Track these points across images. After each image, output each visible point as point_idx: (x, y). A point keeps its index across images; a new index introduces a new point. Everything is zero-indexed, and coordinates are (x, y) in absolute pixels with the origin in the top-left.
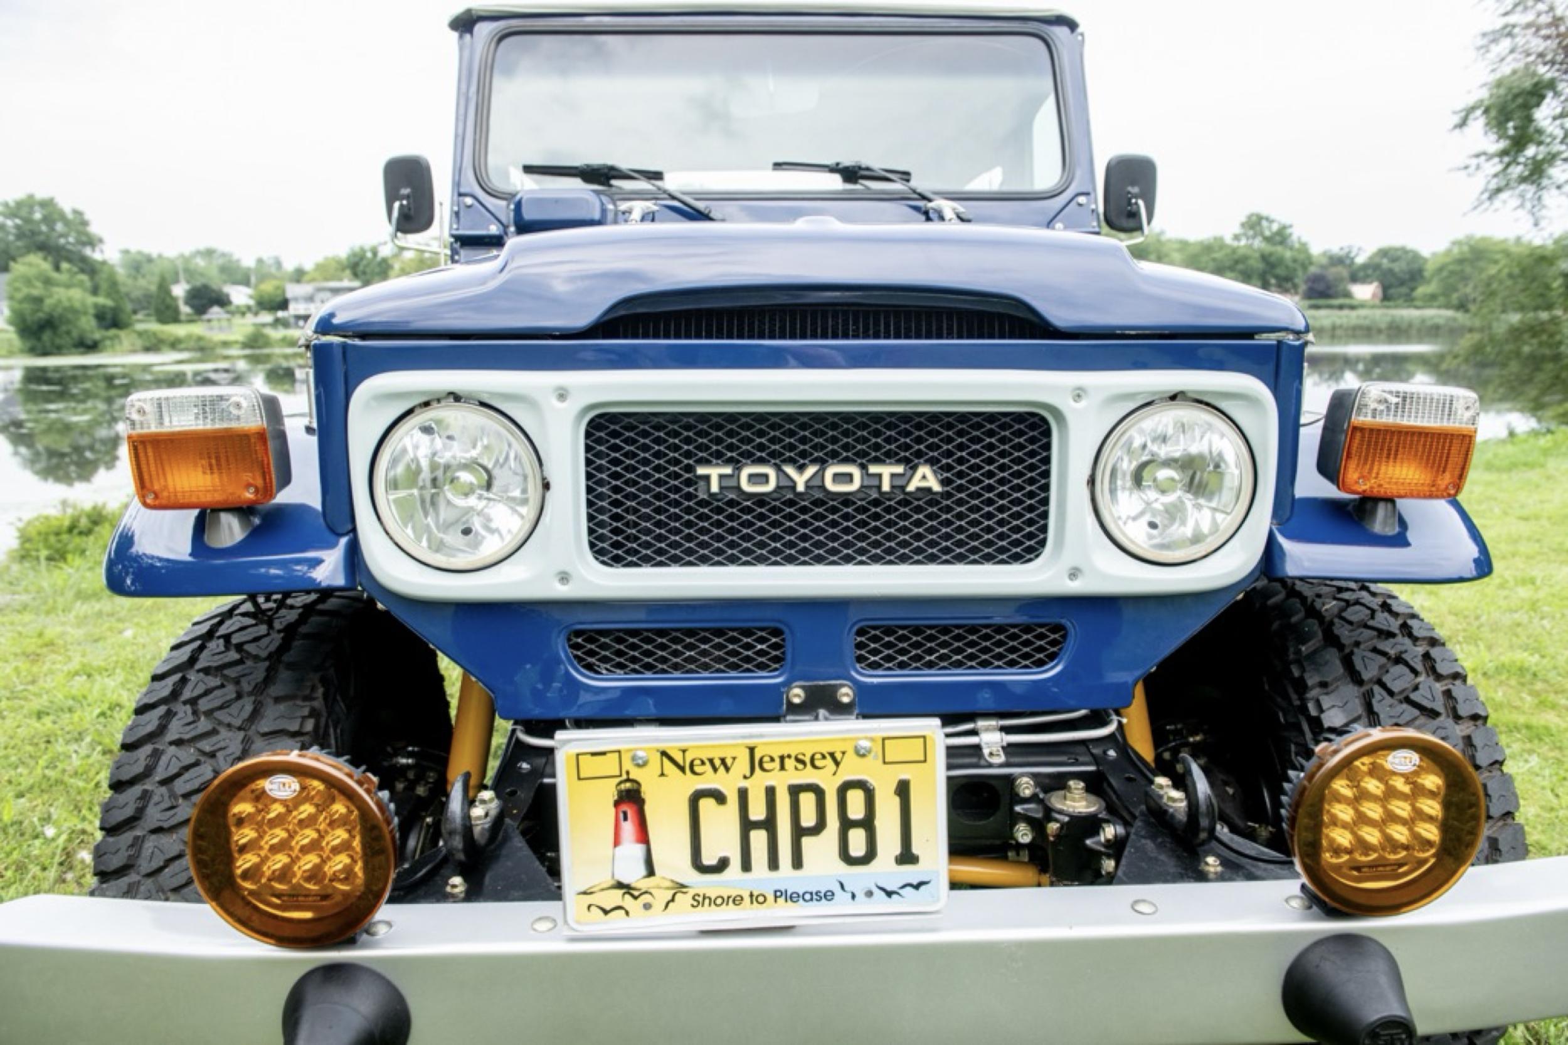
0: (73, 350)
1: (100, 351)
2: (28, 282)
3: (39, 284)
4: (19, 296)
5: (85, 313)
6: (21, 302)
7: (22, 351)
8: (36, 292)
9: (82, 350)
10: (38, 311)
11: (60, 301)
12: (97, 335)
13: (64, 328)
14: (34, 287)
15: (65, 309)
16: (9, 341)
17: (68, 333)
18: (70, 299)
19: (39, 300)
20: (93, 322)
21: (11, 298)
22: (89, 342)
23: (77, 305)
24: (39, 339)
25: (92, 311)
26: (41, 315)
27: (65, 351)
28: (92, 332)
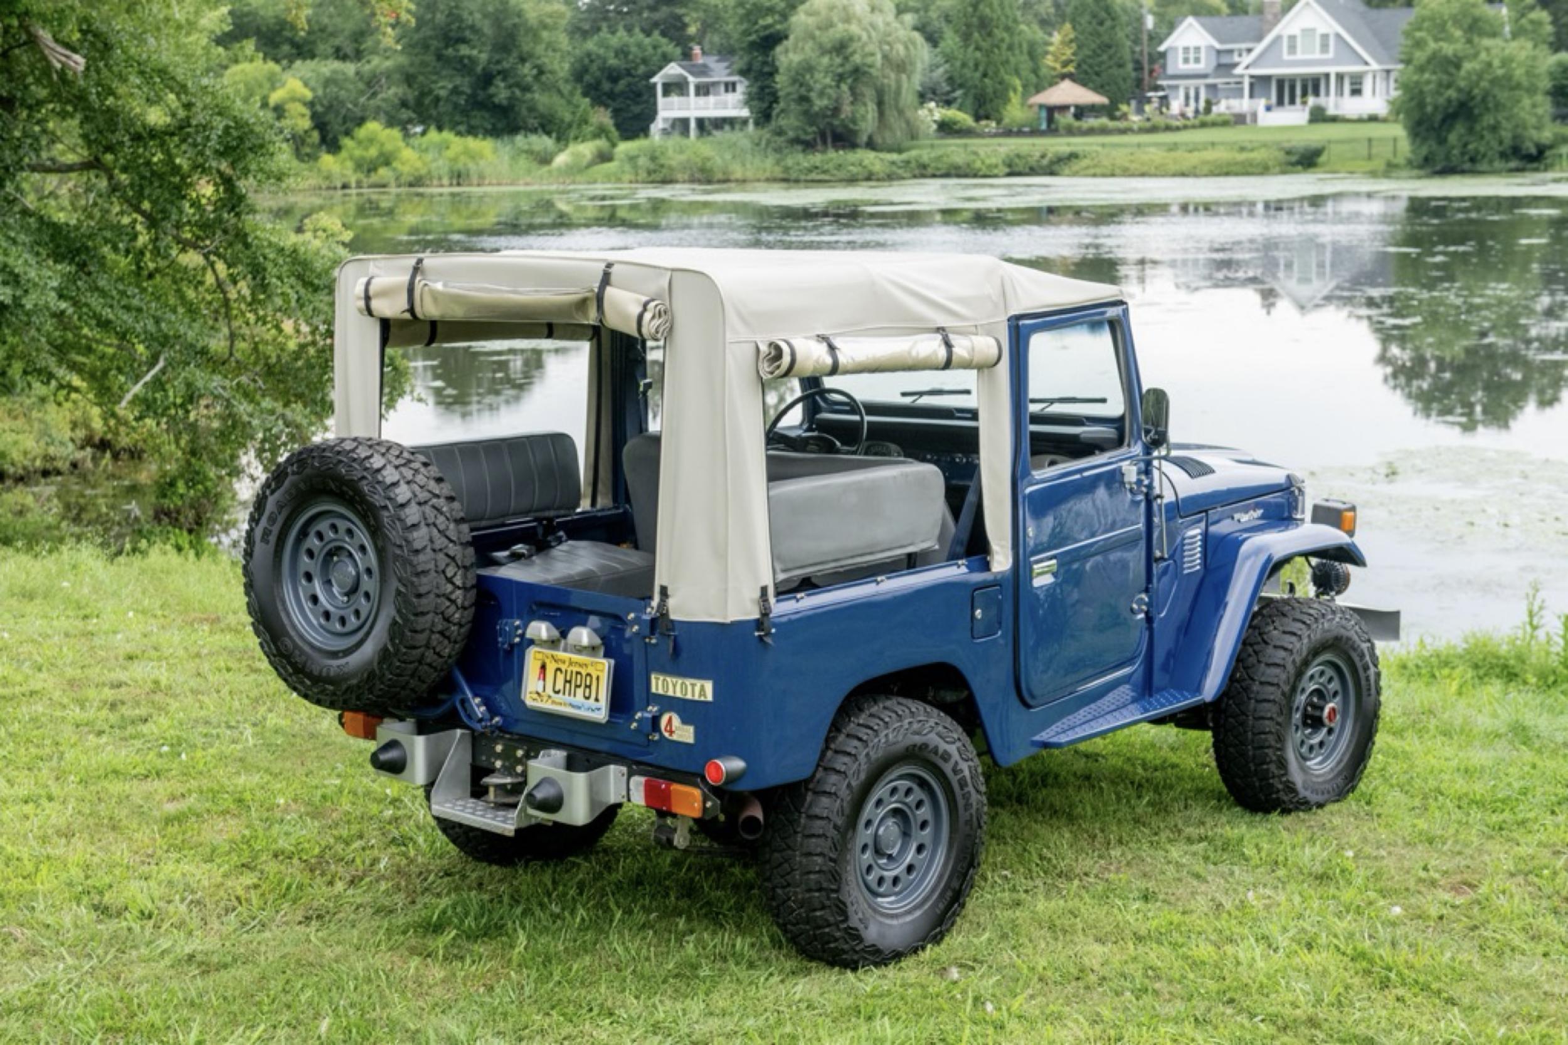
0: (1497, 164)
1: (1546, 170)
2: (1440, 29)
3: (1458, 33)
4: (1420, 56)
5: (1532, 90)
6: (1421, 69)
7: (1410, 164)
8: (1448, 49)
9: (1513, 164)
10: (1449, 86)
11: (1489, 65)
12: (1546, 135)
13: (1488, 120)
14: (1450, 39)
15: (1494, 81)
16: (1395, 140)
17: (1494, 128)
18: (1506, 62)
19: (1456, 63)
20: (1545, 106)
21: (1408, 62)
22: (1533, 151)
23: (1519, 73)
24: (1442, 141)
25: (1546, 84)
26: (1452, 93)
27: (1484, 166)
28: (1538, 128)
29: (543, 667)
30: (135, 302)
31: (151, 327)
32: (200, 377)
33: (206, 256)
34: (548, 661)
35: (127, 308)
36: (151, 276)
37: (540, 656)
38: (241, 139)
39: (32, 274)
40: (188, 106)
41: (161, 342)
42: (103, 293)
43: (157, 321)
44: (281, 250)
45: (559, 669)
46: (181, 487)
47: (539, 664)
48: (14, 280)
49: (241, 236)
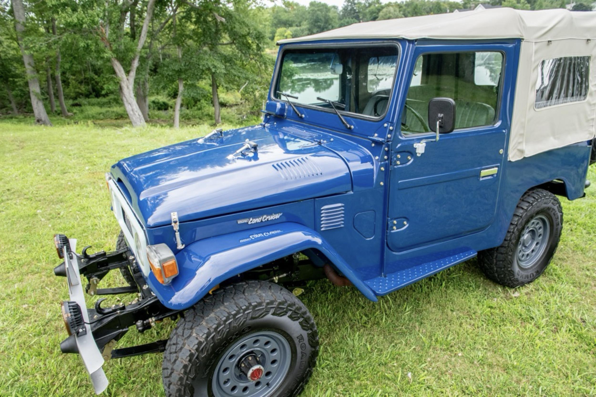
30: (241, 71)
31: (244, 76)
32: (255, 86)
33: (255, 60)
35: (239, 72)
36: (246, 66)
38: (259, 35)
39: (219, 66)
40: (249, 29)
41: (247, 79)
42: (234, 69)
43: (245, 74)
44: (270, 59)
46: (255, 108)
48: (215, 67)
49: (261, 56)
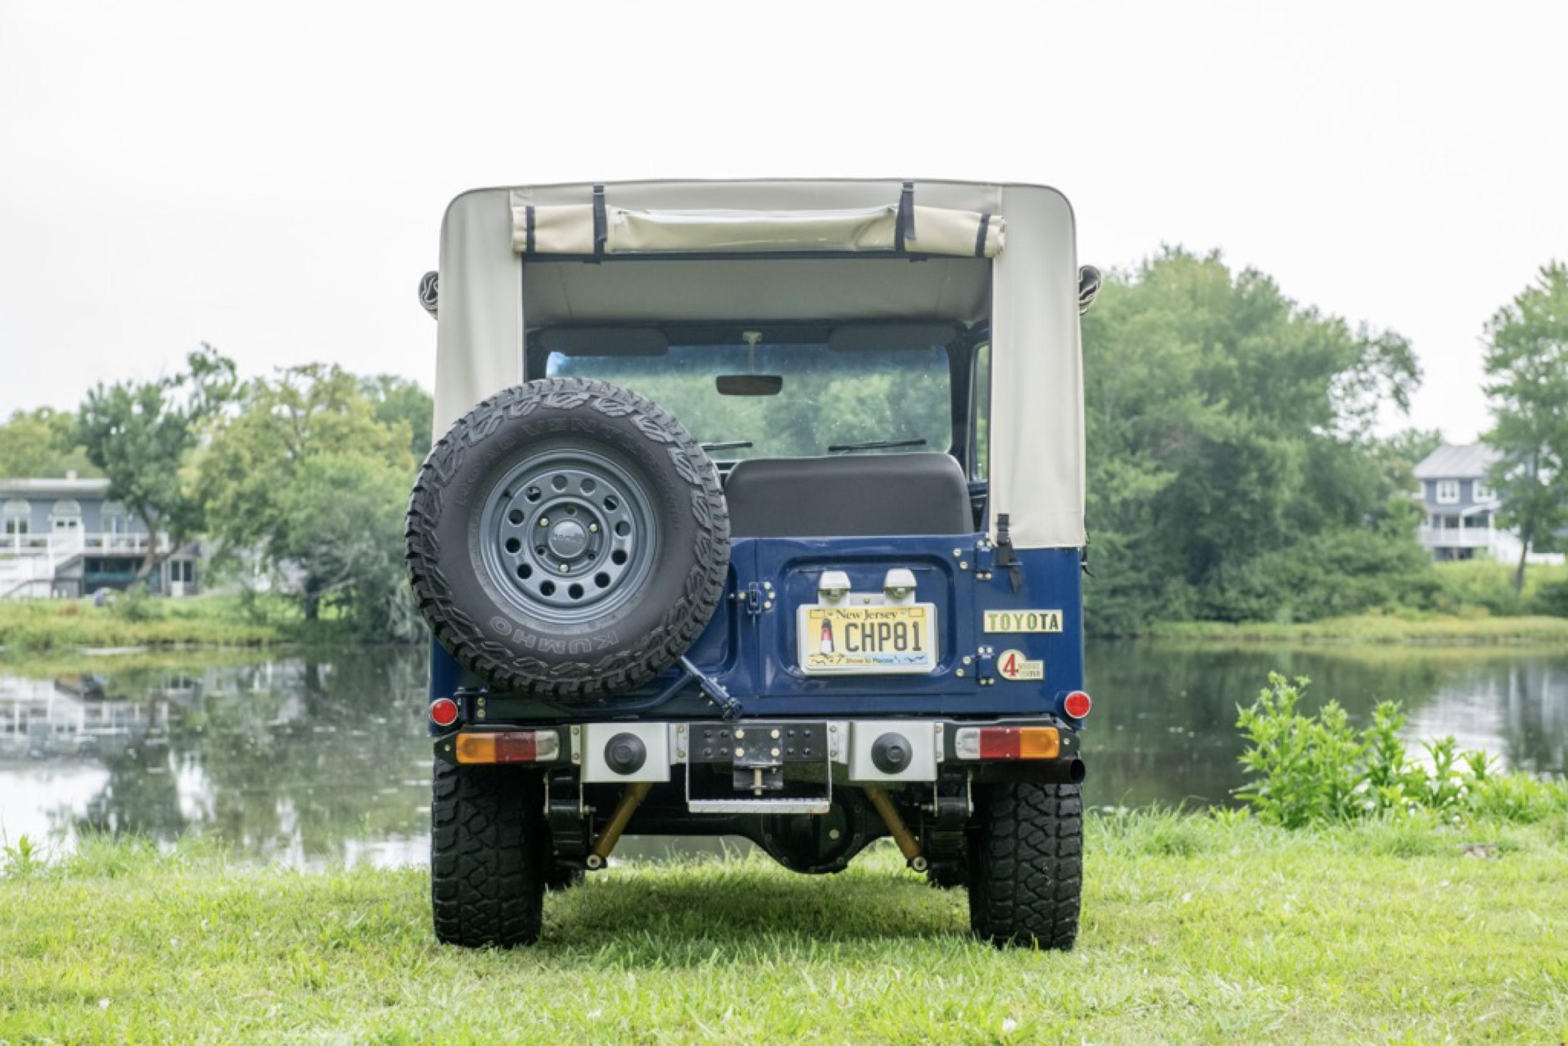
29: (827, 626)
34: (832, 619)
37: (821, 614)
45: (855, 626)
47: (820, 623)
